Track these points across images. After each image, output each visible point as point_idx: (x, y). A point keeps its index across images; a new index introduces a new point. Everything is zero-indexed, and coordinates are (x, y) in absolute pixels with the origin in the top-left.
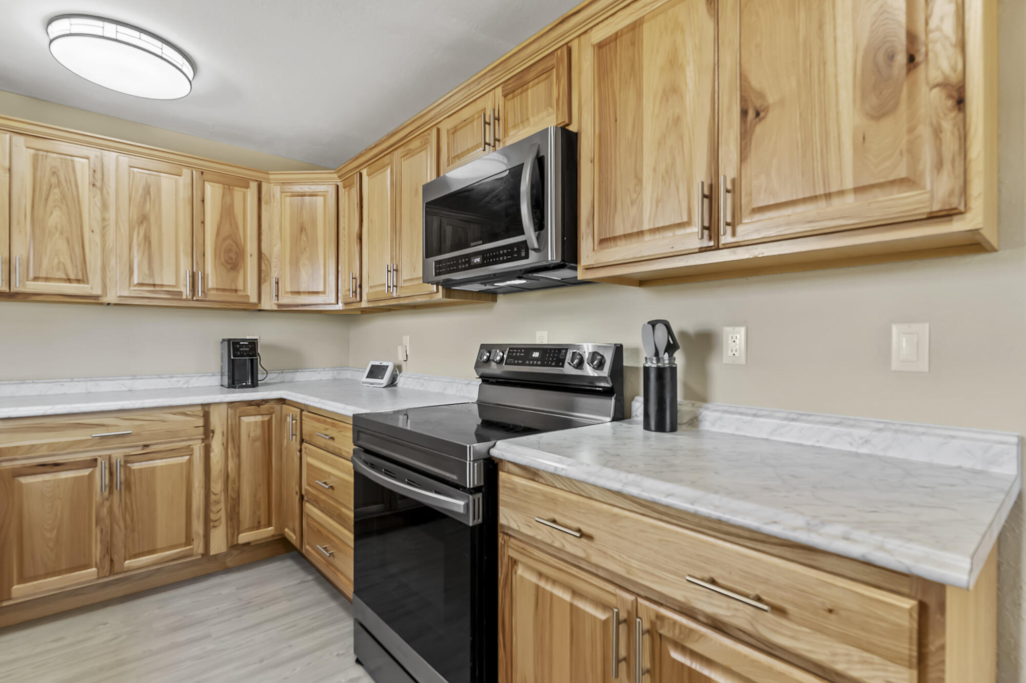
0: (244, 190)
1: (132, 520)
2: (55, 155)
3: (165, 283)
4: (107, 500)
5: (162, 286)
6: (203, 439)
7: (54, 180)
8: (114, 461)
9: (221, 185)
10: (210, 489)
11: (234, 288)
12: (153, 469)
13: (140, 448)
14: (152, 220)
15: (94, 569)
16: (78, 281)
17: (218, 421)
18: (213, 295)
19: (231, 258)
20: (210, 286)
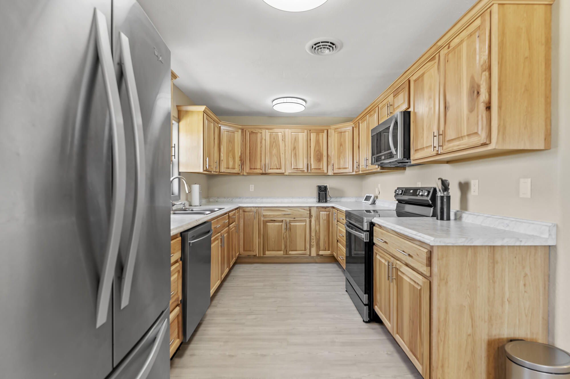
0: (322, 133)
1: (291, 240)
2: (274, 133)
3: (300, 168)
4: (285, 232)
5: (299, 169)
6: (309, 218)
7: (274, 141)
8: (287, 221)
9: (316, 133)
10: (311, 234)
11: (319, 168)
12: (296, 225)
13: (293, 218)
14: (297, 148)
15: (282, 252)
16: (279, 169)
17: (314, 212)
18: (313, 171)
19: (319, 158)
20: (312, 168)
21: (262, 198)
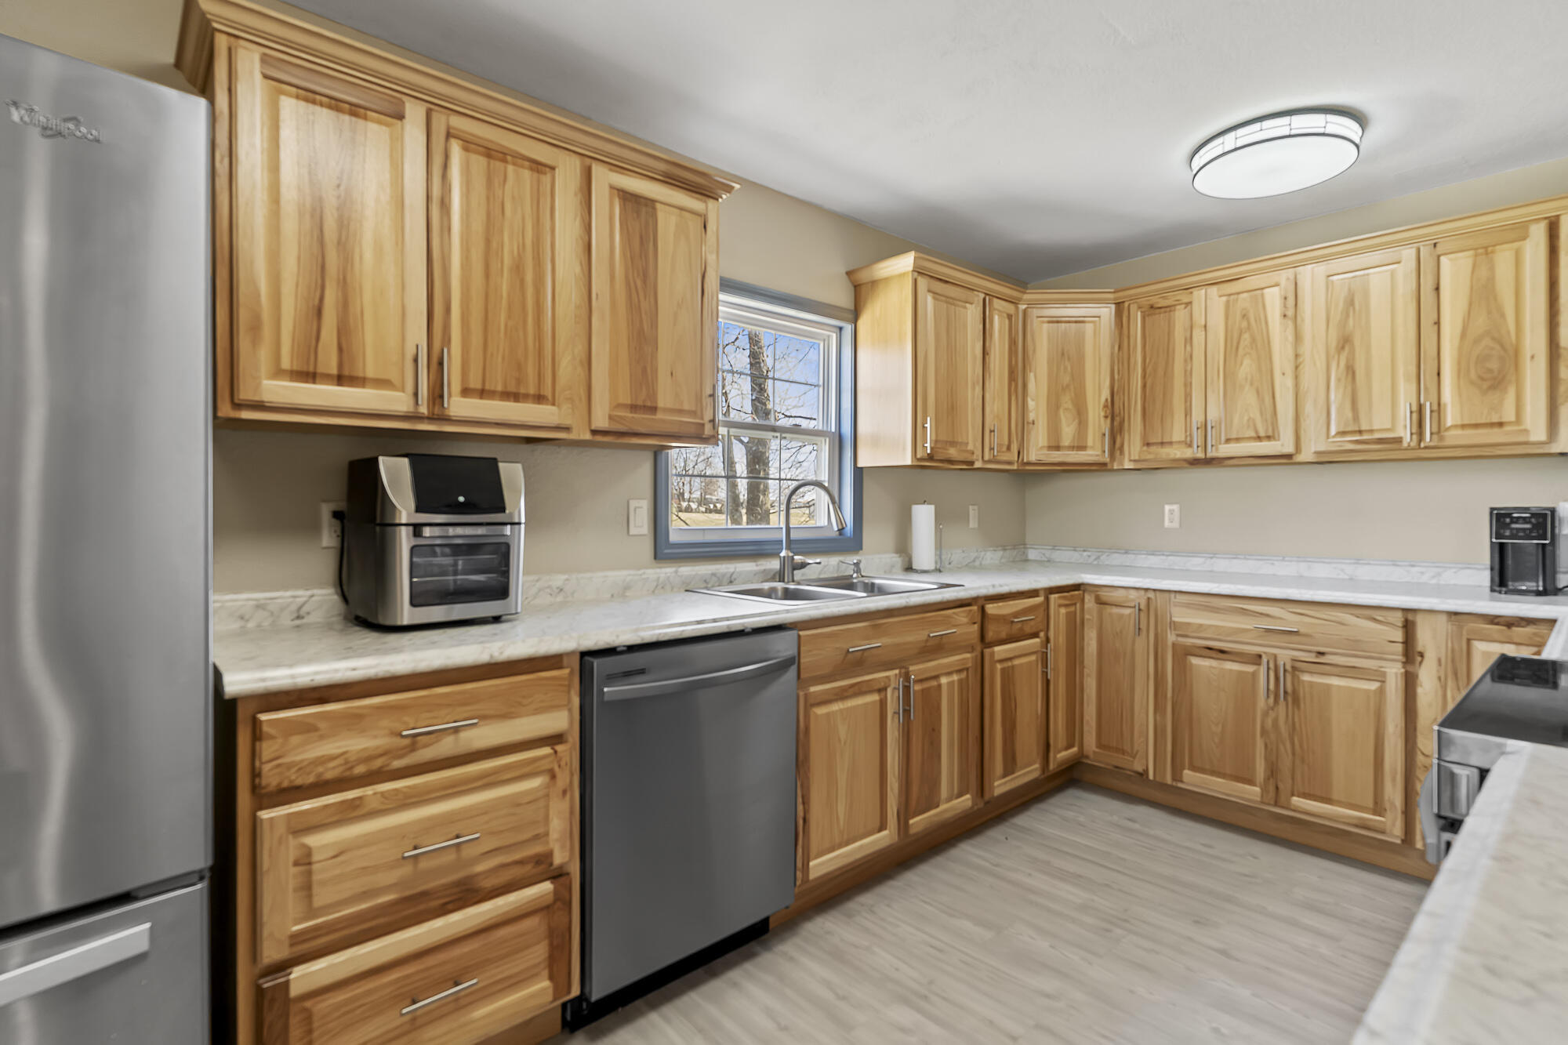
0: (1516, 245)
1: (1301, 746)
2: (1245, 295)
3: (1375, 428)
4: (1273, 709)
5: (1371, 431)
6: (1404, 663)
7: (1244, 324)
8: (1281, 663)
9: (1471, 253)
10: (1415, 743)
11: (1495, 419)
12: (1328, 687)
13: (1314, 655)
14: (1357, 342)
15: (1257, 789)
16: (1269, 438)
17: (1427, 637)
18: (1454, 437)
19: (1490, 371)
20: (1449, 422)
21: (1211, 558)
